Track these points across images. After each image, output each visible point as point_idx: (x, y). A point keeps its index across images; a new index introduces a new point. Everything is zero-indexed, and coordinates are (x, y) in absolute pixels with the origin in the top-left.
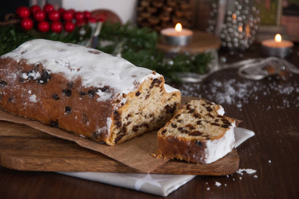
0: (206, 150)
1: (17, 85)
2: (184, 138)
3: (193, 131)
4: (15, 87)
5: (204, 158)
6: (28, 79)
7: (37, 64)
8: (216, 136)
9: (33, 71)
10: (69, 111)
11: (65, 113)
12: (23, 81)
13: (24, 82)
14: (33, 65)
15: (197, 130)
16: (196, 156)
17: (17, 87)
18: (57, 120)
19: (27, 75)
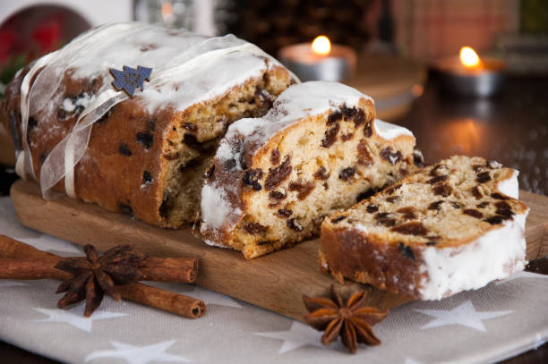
0: (422, 269)
1: (54, 126)
2: (375, 236)
3: (408, 221)
4: (50, 130)
5: (418, 287)
6: (74, 112)
7: (94, 77)
8: (456, 240)
9: (86, 94)
10: (150, 180)
11: (142, 186)
12: (64, 117)
13: (67, 119)
14: (85, 81)
15: (419, 221)
16: (401, 279)
17: (54, 131)
18: (129, 201)
19: (73, 103)
